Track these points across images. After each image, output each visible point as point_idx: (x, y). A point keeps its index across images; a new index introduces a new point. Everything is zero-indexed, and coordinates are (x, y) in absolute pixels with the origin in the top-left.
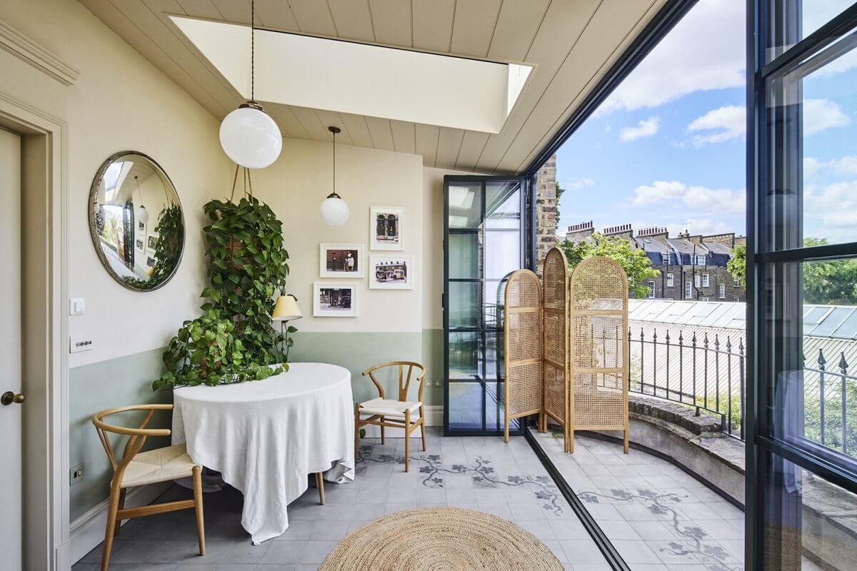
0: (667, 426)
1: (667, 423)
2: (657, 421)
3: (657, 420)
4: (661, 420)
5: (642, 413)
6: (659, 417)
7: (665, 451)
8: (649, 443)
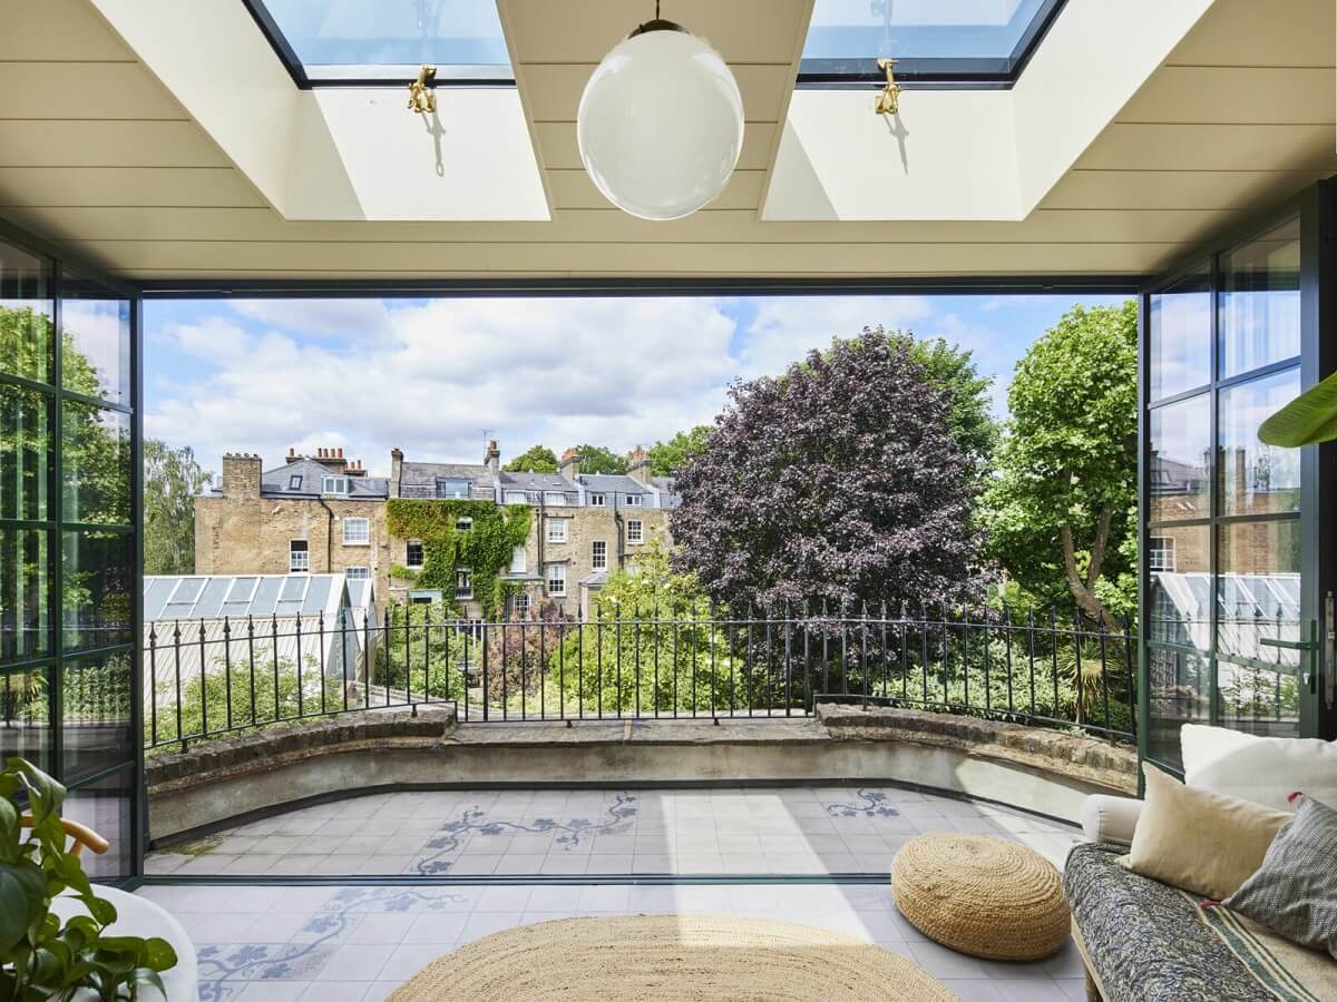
0: (387, 743)
1: (386, 740)
2: (370, 743)
3: (369, 741)
4: (373, 740)
5: (339, 741)
6: (368, 736)
7: (387, 780)
8: (359, 781)
